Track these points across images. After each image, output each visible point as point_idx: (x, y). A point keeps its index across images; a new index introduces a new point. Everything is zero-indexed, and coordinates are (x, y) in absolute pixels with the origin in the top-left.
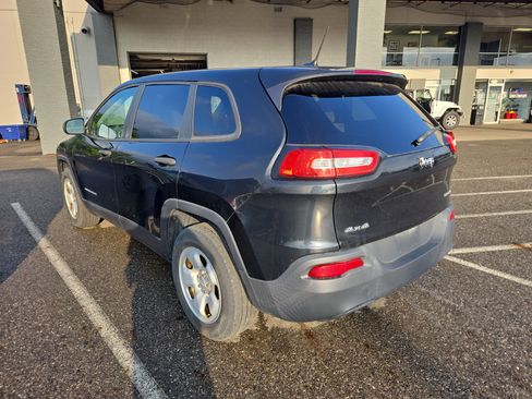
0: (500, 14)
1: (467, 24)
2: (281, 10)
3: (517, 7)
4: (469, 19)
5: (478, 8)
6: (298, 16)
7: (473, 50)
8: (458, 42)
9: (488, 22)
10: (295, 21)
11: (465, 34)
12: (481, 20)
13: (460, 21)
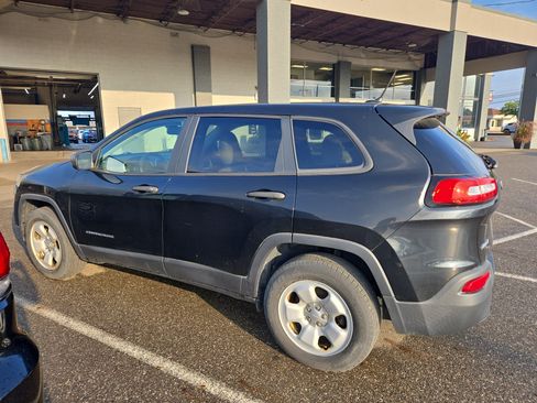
0: (363, 55)
1: (339, 63)
2: (176, 35)
3: (375, 52)
4: (341, 58)
5: (347, 49)
6: (195, 42)
7: (345, 86)
8: (332, 77)
9: (355, 62)
10: (192, 47)
11: (339, 71)
12: (349, 59)
13: (334, 60)
